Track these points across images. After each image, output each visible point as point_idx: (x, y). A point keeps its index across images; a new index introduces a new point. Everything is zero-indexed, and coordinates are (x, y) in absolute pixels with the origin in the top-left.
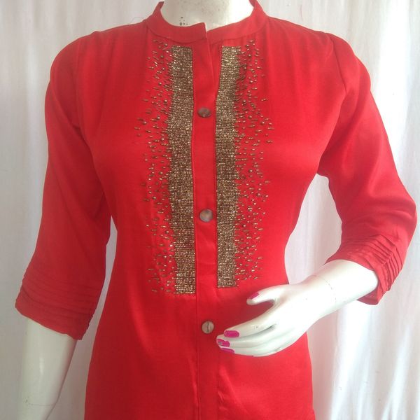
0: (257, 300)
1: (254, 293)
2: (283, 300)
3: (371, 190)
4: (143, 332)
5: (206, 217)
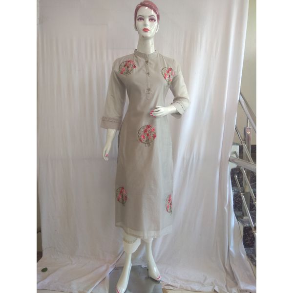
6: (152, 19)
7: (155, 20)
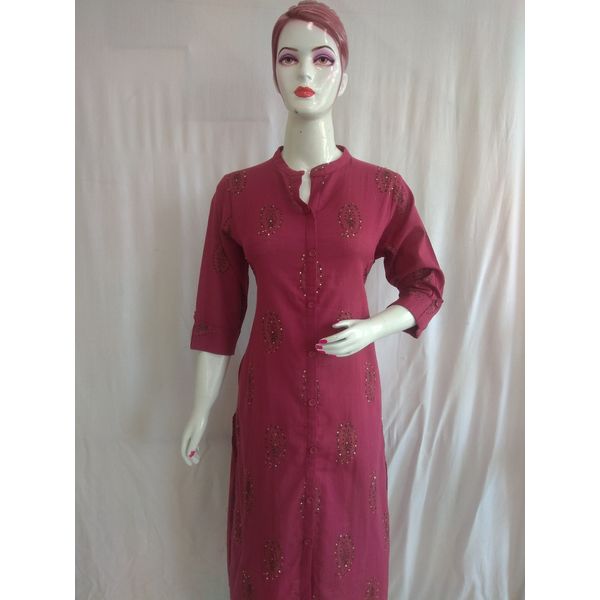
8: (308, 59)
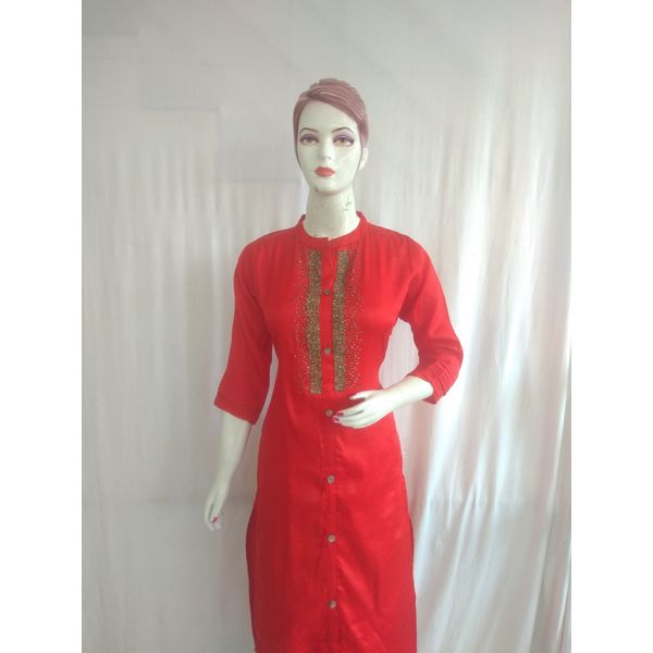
0: (355, 397)
1: (354, 394)
2: (370, 397)
3: (431, 333)
4: (293, 416)
5: (327, 351)
6: (342, 139)
7: (352, 141)
8: (328, 141)
